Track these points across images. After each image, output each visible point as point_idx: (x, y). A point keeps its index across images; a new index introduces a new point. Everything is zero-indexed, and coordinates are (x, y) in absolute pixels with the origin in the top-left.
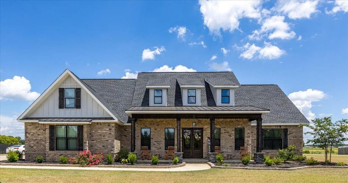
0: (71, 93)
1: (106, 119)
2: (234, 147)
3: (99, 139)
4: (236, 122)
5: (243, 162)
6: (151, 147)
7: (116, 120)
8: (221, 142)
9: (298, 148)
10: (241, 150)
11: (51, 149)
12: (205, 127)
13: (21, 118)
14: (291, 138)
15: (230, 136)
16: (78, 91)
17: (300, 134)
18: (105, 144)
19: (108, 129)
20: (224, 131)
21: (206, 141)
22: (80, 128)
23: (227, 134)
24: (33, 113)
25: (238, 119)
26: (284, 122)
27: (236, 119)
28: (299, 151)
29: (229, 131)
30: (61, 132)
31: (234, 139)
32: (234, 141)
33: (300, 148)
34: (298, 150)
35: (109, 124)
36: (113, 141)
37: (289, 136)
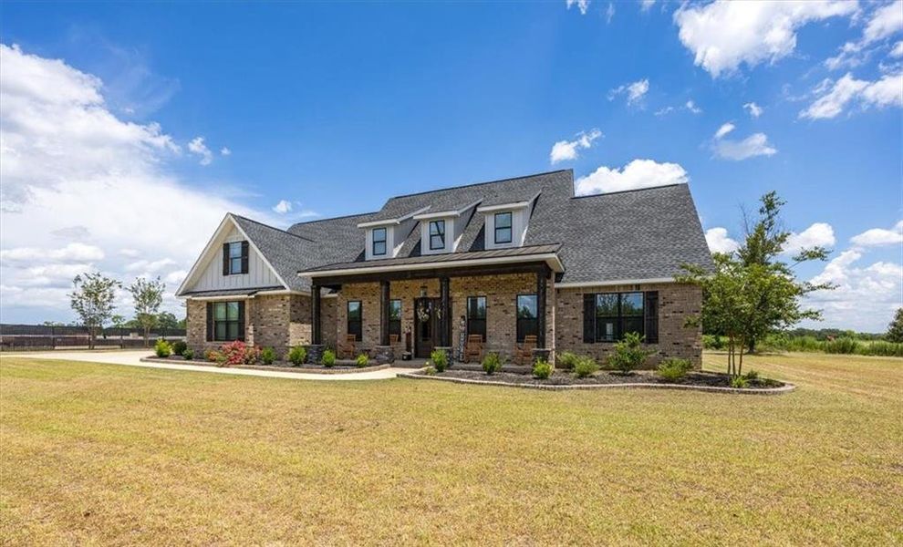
0: (236, 251)
1: (276, 288)
2: (515, 337)
3: (270, 322)
4: (520, 281)
5: (485, 368)
6: (364, 336)
7: (288, 290)
8: (488, 326)
9: (689, 338)
10: (527, 342)
11: (209, 339)
12: (456, 295)
13: (180, 293)
14: (667, 315)
15: (506, 312)
16: (245, 245)
17: (695, 304)
18: (278, 331)
19: (281, 305)
20: (493, 302)
21: (459, 324)
22: (242, 303)
23: (501, 308)
24: (196, 285)
25: (524, 275)
26: (645, 276)
27: (520, 275)
28: (689, 346)
29: (504, 302)
30: (220, 313)
31: (515, 319)
32: (515, 323)
33: (693, 339)
34: (690, 344)
35: (283, 296)
36: (288, 325)
37: (661, 310)
